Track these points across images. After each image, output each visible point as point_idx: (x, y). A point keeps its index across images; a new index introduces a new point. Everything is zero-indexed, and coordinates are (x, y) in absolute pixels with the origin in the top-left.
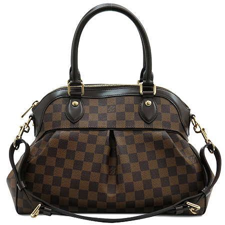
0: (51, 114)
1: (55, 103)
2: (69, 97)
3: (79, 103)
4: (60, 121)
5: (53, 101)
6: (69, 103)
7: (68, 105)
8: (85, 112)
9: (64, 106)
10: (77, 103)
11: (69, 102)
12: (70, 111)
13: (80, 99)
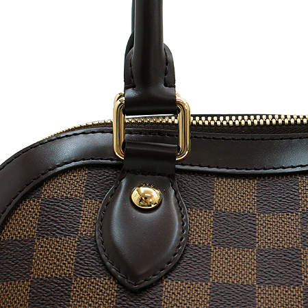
0: (27, 245)
1: (49, 191)
2: (118, 167)
3: (165, 194)
4: (66, 283)
5: (41, 185)
6: (114, 195)
7: (109, 205)
8: (195, 240)
9: (90, 209)
10: (155, 195)
11: (118, 188)
12: (117, 232)
13: (171, 177)
